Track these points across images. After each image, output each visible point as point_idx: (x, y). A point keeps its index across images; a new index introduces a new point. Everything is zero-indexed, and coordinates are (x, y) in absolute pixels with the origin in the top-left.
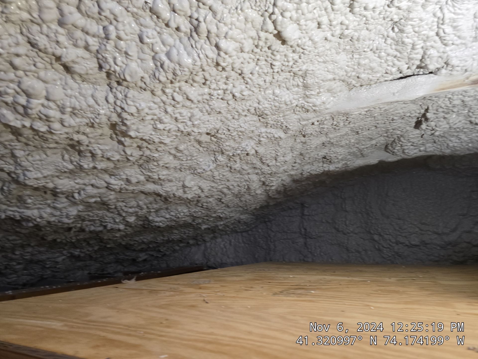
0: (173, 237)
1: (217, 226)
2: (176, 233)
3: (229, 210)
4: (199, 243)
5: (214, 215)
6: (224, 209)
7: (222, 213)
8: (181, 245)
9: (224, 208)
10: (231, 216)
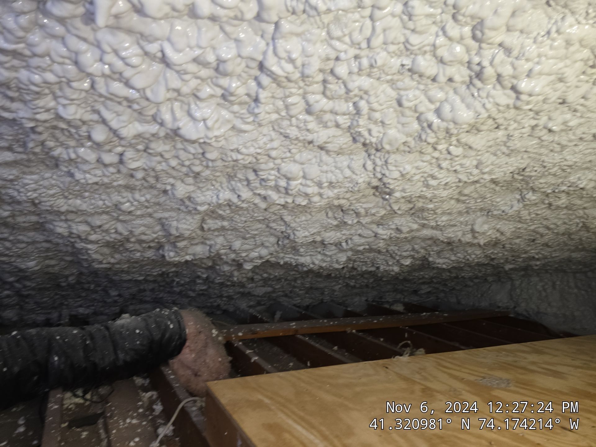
0: (463, 275)
1: (531, 266)
2: (467, 271)
3: (550, 250)
4: (502, 280)
5: (524, 256)
6: (541, 249)
7: (537, 254)
8: (476, 281)
9: (541, 247)
10: (553, 255)
